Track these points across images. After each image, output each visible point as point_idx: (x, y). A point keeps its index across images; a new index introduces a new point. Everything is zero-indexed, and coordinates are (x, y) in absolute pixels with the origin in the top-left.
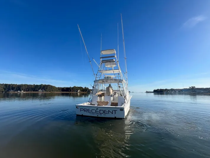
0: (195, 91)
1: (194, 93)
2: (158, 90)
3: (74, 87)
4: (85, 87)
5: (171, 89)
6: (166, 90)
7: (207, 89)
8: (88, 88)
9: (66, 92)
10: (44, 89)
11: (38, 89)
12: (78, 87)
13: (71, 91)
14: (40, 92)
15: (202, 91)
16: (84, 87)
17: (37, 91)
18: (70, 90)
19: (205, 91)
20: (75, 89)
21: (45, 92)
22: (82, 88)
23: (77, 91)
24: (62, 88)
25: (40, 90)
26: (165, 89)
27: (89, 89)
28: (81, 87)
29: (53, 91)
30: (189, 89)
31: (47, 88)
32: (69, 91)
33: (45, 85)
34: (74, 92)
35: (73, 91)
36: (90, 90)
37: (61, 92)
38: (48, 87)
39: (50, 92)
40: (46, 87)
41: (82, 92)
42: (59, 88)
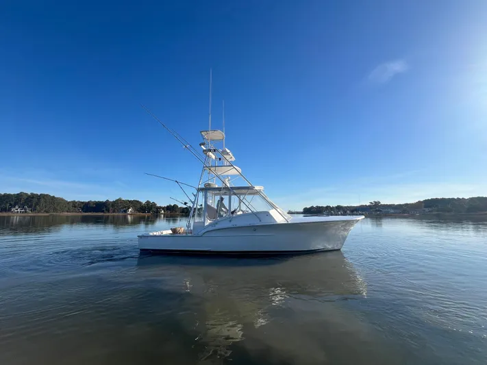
0: (379, 211)
1: (378, 215)
2: (312, 207)
3: (117, 200)
4: (148, 202)
5: (336, 207)
6: (328, 207)
7: (400, 206)
8: (154, 204)
9: (95, 213)
10: (29, 207)
11: (11, 205)
12: (130, 201)
13: (109, 212)
14: (17, 214)
15: (392, 211)
16: (143, 201)
17: (5, 210)
18: (106, 207)
19: (396, 211)
20: (120, 205)
21: (32, 215)
22: (140, 203)
23: (125, 211)
24: (83, 203)
25: (17, 209)
26: (325, 206)
27: (158, 205)
28: (138, 201)
29: (55, 210)
30: (369, 206)
31: (37, 204)
32: (103, 211)
33: (33, 196)
34: (118, 212)
35: (114, 212)
36: (160, 208)
37: (80, 214)
38: (42, 200)
39: (47, 212)
40: (35, 200)
41: (138, 214)
42: (75, 205)
